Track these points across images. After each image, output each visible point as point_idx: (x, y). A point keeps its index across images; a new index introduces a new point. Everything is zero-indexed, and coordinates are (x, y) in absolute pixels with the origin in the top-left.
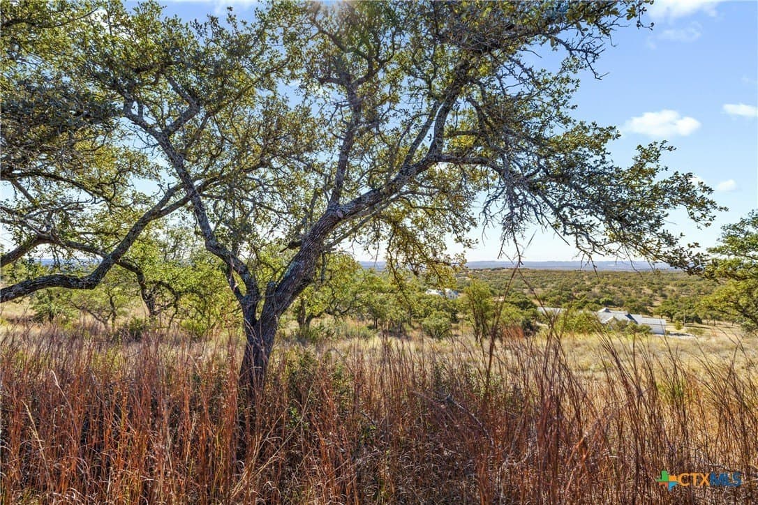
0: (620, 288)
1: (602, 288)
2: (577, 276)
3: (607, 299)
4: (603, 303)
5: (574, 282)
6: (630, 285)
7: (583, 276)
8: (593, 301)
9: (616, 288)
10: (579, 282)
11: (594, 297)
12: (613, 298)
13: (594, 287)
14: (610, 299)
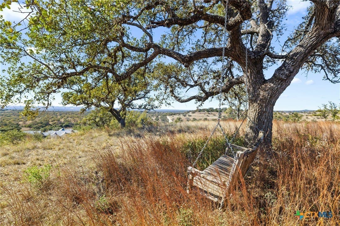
0: (73, 118)
1: (65, 119)
2: (54, 113)
3: (66, 124)
4: (64, 126)
5: (52, 117)
6: (78, 117)
7: (57, 114)
8: (59, 125)
9: (72, 119)
10: (54, 117)
11: (60, 123)
12: (69, 124)
13: (62, 118)
14: (68, 124)
